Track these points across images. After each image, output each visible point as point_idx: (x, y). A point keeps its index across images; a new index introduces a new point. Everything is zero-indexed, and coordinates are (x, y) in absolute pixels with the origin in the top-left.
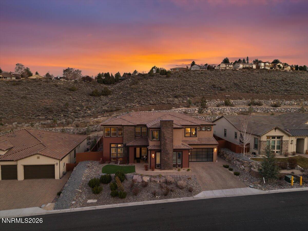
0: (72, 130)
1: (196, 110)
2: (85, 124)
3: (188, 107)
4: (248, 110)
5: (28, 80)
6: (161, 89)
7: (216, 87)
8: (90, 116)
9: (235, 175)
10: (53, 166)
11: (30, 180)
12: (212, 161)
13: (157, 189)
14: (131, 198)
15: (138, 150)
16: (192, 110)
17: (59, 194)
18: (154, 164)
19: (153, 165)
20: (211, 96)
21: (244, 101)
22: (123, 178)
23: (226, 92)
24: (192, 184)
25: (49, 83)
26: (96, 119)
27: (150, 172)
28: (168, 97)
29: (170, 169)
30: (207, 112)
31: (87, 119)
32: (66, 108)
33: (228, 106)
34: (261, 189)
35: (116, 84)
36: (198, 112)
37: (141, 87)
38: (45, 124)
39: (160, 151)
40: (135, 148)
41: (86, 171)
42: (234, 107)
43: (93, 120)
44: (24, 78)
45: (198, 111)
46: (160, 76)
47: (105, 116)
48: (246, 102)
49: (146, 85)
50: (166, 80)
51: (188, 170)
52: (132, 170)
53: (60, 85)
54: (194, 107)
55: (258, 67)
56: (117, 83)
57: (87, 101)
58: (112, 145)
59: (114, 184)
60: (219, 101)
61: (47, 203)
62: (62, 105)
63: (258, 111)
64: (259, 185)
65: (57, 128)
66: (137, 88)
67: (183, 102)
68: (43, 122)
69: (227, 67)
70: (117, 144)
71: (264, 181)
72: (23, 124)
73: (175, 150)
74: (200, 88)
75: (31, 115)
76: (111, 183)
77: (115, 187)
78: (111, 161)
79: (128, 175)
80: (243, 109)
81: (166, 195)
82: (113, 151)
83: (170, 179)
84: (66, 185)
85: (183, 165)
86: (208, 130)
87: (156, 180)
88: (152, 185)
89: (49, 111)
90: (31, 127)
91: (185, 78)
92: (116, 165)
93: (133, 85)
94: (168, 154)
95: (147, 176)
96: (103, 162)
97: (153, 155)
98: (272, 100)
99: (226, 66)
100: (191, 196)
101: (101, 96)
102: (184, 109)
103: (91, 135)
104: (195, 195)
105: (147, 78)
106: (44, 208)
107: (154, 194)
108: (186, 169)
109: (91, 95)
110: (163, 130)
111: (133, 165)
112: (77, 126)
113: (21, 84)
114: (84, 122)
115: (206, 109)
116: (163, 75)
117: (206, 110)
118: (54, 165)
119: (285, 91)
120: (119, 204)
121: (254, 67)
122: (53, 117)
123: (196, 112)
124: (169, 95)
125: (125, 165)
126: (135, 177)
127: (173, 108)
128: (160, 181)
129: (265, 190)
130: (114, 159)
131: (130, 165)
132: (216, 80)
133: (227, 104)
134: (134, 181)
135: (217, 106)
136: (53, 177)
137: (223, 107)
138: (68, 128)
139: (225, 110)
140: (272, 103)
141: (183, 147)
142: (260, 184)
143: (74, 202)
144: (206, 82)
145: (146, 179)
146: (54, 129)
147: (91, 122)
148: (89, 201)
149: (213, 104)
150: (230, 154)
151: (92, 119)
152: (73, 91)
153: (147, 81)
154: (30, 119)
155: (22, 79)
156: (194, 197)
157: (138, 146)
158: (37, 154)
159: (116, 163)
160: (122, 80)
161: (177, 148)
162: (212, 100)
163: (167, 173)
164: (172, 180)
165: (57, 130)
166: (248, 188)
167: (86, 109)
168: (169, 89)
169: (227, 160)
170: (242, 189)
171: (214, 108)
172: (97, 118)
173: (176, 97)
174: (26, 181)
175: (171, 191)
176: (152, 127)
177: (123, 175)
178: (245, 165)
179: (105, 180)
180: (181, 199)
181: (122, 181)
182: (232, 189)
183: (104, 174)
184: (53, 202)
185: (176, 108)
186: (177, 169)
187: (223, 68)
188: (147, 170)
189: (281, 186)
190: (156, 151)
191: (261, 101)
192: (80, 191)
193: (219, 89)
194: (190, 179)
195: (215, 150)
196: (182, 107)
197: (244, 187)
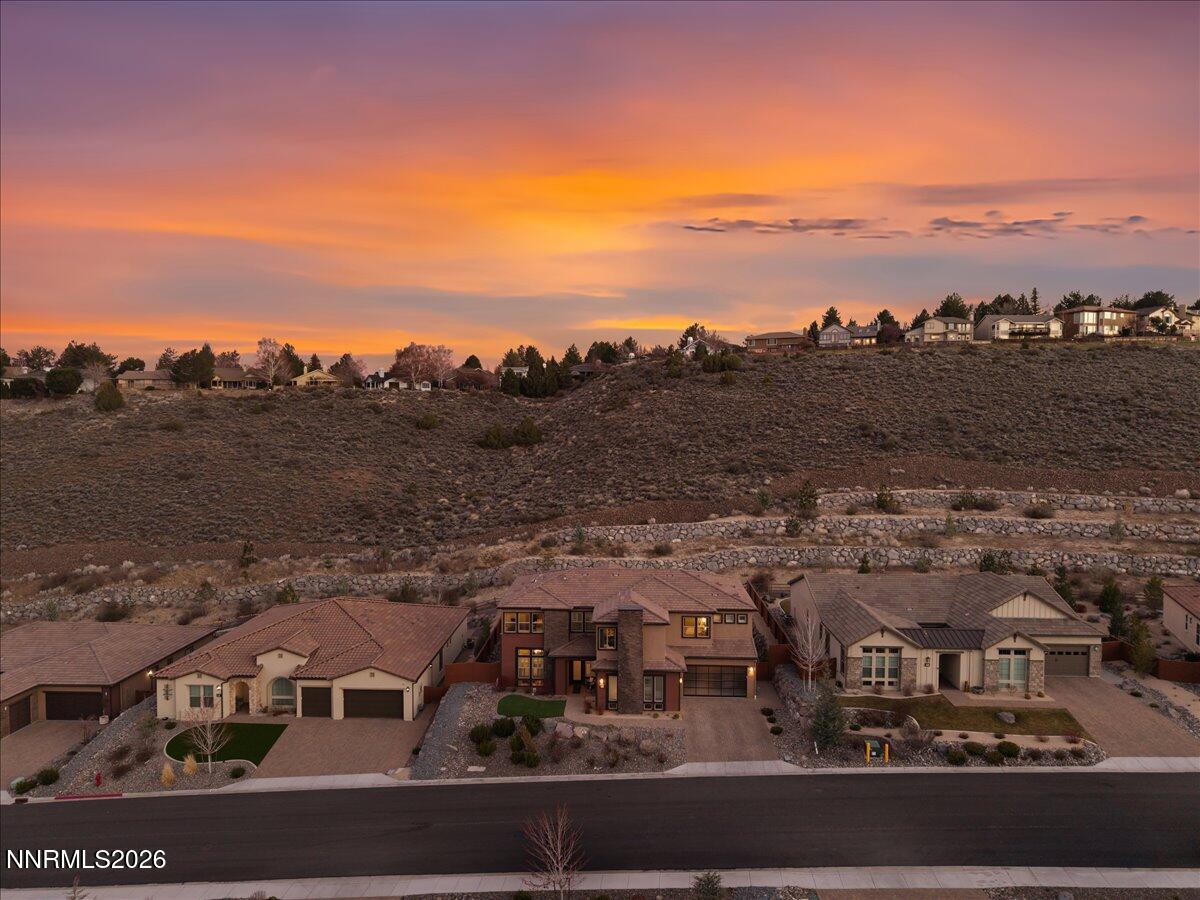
0: (429, 582)
1: (779, 523)
2: (465, 563)
3: (757, 513)
4: (942, 528)
5: (293, 392)
6: (696, 436)
7: (869, 435)
8: (477, 538)
9: (771, 733)
10: (401, 692)
11: (358, 721)
12: (745, 696)
13: (598, 754)
14: (548, 767)
15: (577, 664)
16: (767, 525)
17: (416, 752)
18: (604, 700)
19: (602, 701)
21: (943, 492)
22: (535, 727)
23: (896, 456)
24: (669, 748)
25: (355, 401)
26: (491, 548)
27: (594, 719)
28: (710, 469)
29: (637, 712)
30: (813, 531)
31: (470, 550)
32: (410, 501)
33: (881, 513)
34: (801, 764)
35: (562, 395)
36: (786, 531)
37: (636, 423)
38: (359, 562)
39: (615, 673)
40: (570, 661)
41: (466, 708)
42: (902, 517)
43: (484, 552)
44: (281, 387)
45: (786, 526)
46: (702, 376)
47: (517, 539)
48: (947, 496)
49: (650, 413)
50: (719, 394)
51: (676, 717)
52: (558, 710)
53: (388, 407)
54: (776, 514)
55: (1071, 329)
56: (565, 392)
57: (470, 467)
58: (521, 652)
59: (518, 738)
60: (860, 493)
61: (396, 768)
62: (397, 488)
63: (978, 530)
64: (804, 757)
65: (391, 575)
66: (620, 427)
67: (747, 493)
68: (356, 557)
69: (952, 331)
70: (532, 648)
71: (817, 749)
72: (306, 560)
73: (647, 673)
74: (818, 435)
75: (319, 528)
76: (514, 736)
77: (519, 746)
78: (516, 685)
79: (548, 721)
80: (930, 522)
81: (613, 766)
83: (627, 734)
84: (428, 735)
85: (667, 705)
86: (740, 621)
87: (600, 734)
88: (591, 745)
89: (363, 513)
90: (325, 569)
91: (781, 387)
92: (527, 696)
93: (611, 413)
94: (632, 680)
95: (583, 725)
96: (501, 688)
97: (602, 681)
98: (1035, 490)
99: (947, 328)
100: (661, 770)
101: (512, 448)
102: (742, 520)
103: (478, 599)
104: (667, 769)
105: (660, 386)
106: (393, 776)
107: (592, 763)
108: (672, 714)
109: (482, 445)
110: (621, 630)
111: (565, 697)
112: (443, 569)
113: (274, 407)
114: (461, 557)
115: (814, 521)
116: (713, 371)
117: (812, 526)
119: (1101, 450)
120: (523, 778)
121: (1056, 328)
122: (377, 537)
123: (781, 530)
124: (714, 461)
125: (546, 698)
126: (561, 727)
127: (713, 515)
128: (607, 738)
129: (808, 767)
130: (524, 681)
131: (556, 697)
133: (883, 505)
134: (556, 735)
135: (850, 512)
136: (401, 716)
137: (865, 517)
138: (419, 574)
139: (872, 524)
140: (1034, 501)
141: (665, 667)
142: (808, 754)
143: (443, 769)
144: (847, 409)
145: (581, 732)
146: (384, 576)
147: (479, 559)
148: (471, 769)
149: (841, 502)
151: (482, 548)
152: (428, 429)
153: (657, 395)
154: (320, 541)
155: (278, 390)
156: (665, 772)
157: (578, 658)
158: (370, 667)
159: (529, 691)
160: (582, 378)
161: (652, 668)
162: (840, 489)
163: (627, 720)
164: (631, 737)
165: (392, 580)
166: (781, 763)
167: (468, 504)
168: (720, 436)
169: (780, 698)
170: (766, 763)
171: (836, 517)
172: (494, 543)
173: (731, 471)
174: (350, 721)
175: (626, 758)
176: (600, 620)
177: (538, 721)
178: (803, 711)
179: (502, 729)
180: (640, 776)
181: (534, 733)
182: (746, 762)
183: (500, 717)
184: (406, 766)
185: (721, 517)
186: (653, 713)
187: (938, 334)
188: (587, 712)
189: (845, 760)
190: (607, 674)
191: (998, 492)
192: (456, 749)
193: (879, 441)
194: (671, 736)
195: (752, 671)
196: (740, 515)
197: (773, 759)
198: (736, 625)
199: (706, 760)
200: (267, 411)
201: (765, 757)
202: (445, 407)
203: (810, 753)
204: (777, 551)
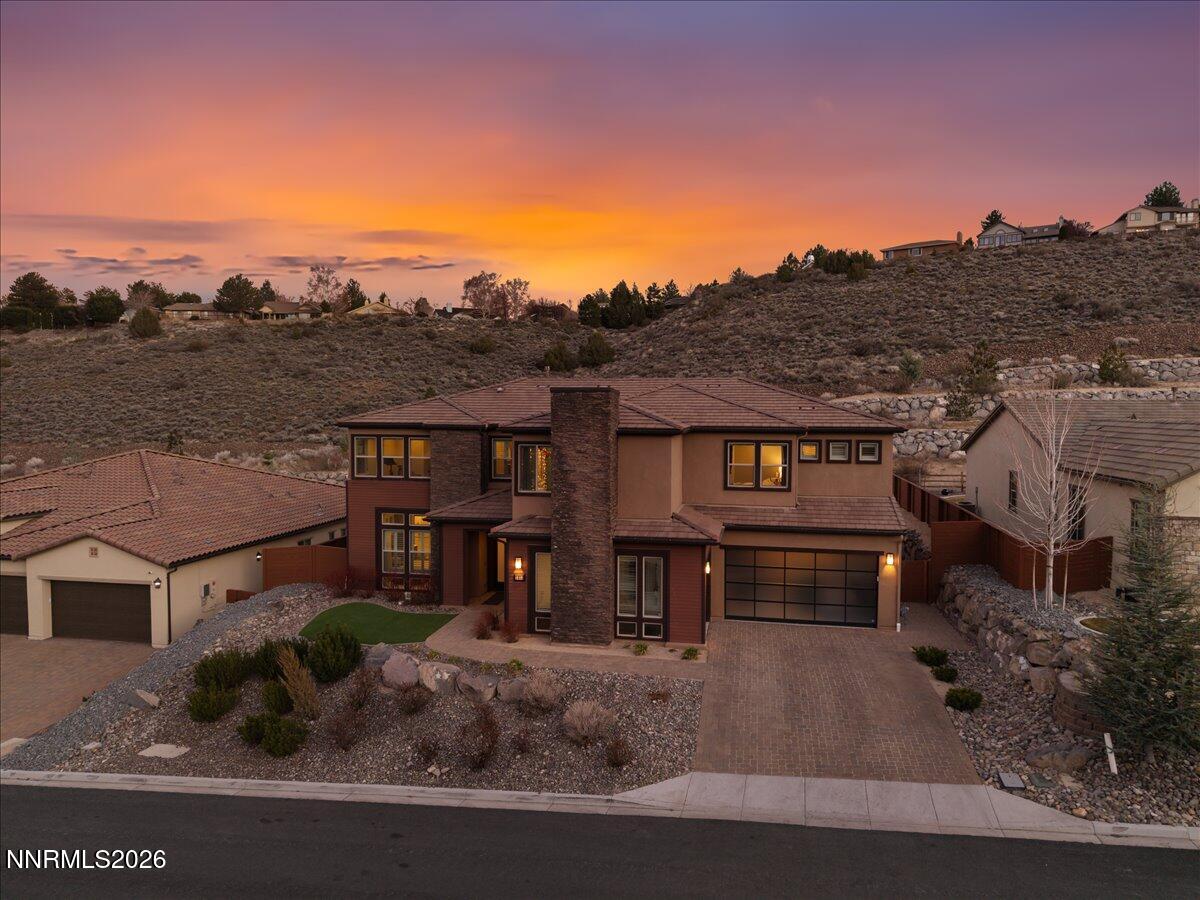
1: (935, 402)
3: (899, 389)
5: (343, 320)
6: (808, 327)
7: (1071, 306)
9: (947, 704)
10: (144, 589)
12: (875, 626)
13: (455, 733)
16: (916, 404)
20: (1033, 341)
23: (1121, 324)
24: (649, 727)
25: (408, 329)
28: (827, 353)
29: (597, 638)
34: (1066, 804)
35: (646, 324)
36: (949, 413)
37: (729, 325)
39: (549, 544)
42: (1149, 390)
44: (331, 315)
45: (947, 406)
46: (823, 276)
49: (750, 314)
50: (845, 289)
51: (690, 654)
52: (421, 631)
53: (443, 335)
54: (930, 390)
56: (650, 321)
58: (387, 519)
60: (1070, 363)
64: (1067, 781)
66: (709, 331)
67: (885, 372)
68: (309, 452)
69: (1166, 222)
70: (409, 512)
71: (1112, 758)
72: (246, 456)
73: (622, 545)
74: (988, 312)
75: (290, 428)
78: (379, 588)
81: (479, 765)
82: (390, 544)
83: (544, 686)
85: (673, 626)
86: (863, 458)
87: (480, 683)
91: (931, 276)
92: (386, 605)
94: (585, 561)
97: (518, 564)
99: (1161, 217)
100: (608, 787)
101: (576, 370)
102: (876, 399)
104: (627, 785)
107: (428, 753)
108: (683, 646)
111: (457, 610)
113: (317, 333)
115: (992, 399)
116: (836, 272)
118: (149, 586)
123: (938, 413)
124: (834, 346)
125: (415, 611)
126: (397, 664)
128: (496, 693)
129: (1090, 817)
130: (392, 579)
132: (1081, 279)
133: (1107, 377)
134: (378, 679)
135: (1055, 387)
142: (1080, 773)
143: (91, 747)
144: (1031, 288)
145: (437, 675)
148: (153, 750)
149: (1036, 377)
150: (980, 592)
152: (483, 353)
155: (326, 318)
156: (615, 797)
158: (87, 536)
162: (1034, 359)
163: (566, 656)
166: (987, 792)
168: (845, 324)
169: (963, 627)
170: (941, 790)
173: (861, 353)
175: (520, 748)
178: (1037, 652)
180: (541, 801)
182: (872, 785)
185: (838, 397)
186: (635, 645)
187: (1145, 227)
188: (483, 636)
190: (533, 546)
193: (1088, 311)
194: (664, 697)
195: (890, 564)
196: (871, 392)
197: (961, 778)
198: (853, 466)
199: (749, 769)
200: (308, 336)
201: (934, 772)
202: (511, 335)
203: (1090, 767)
204: (933, 436)
